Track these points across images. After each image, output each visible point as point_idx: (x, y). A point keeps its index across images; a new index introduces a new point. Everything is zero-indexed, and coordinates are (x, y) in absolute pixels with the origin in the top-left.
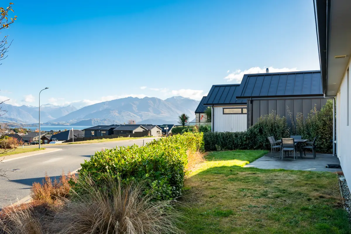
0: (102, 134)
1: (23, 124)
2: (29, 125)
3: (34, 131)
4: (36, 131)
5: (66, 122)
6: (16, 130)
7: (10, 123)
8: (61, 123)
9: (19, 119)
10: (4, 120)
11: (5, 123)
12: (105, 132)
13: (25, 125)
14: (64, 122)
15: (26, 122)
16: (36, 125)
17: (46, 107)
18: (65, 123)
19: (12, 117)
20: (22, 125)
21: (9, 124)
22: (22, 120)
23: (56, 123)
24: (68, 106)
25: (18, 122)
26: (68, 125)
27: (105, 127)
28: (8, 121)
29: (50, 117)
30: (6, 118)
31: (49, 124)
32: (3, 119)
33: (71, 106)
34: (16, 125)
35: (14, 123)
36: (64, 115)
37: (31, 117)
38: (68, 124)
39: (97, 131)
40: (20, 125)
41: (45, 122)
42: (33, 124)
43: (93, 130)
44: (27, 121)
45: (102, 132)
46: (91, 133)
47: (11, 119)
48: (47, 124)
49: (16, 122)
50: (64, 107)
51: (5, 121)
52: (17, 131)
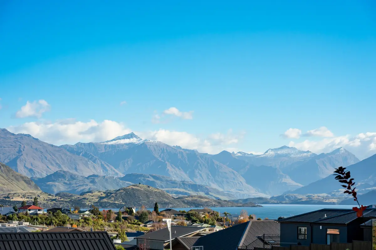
0: (329, 237)
1: (223, 198)
2: (235, 203)
3: (236, 219)
4: (242, 218)
5: (329, 194)
6: (193, 215)
7: (192, 196)
8: (315, 196)
9: (214, 186)
10: (177, 189)
11: (181, 195)
12: (336, 232)
13: (225, 201)
14: (325, 195)
15: (229, 195)
16: (253, 202)
17: (278, 156)
18: (327, 198)
19: (198, 181)
20: (219, 203)
21: (190, 199)
22: (221, 190)
23: (304, 197)
24: (334, 152)
25: (210, 193)
26: (334, 203)
27: (342, 213)
28: (187, 192)
29: (288, 180)
30: (184, 184)
31: (285, 200)
32: (176, 187)
33: (342, 151)
34: (206, 202)
35: (201, 197)
36: (324, 177)
37: (242, 180)
38: (335, 201)
39: (315, 227)
40: (215, 201)
41: (275, 196)
42: (246, 200)
43: (303, 224)
44: (233, 190)
45: (329, 231)
46: (299, 233)
47: (195, 187)
48: (280, 200)
49: (207, 194)
50: (322, 155)
51: (180, 193)
52: (194, 218)
